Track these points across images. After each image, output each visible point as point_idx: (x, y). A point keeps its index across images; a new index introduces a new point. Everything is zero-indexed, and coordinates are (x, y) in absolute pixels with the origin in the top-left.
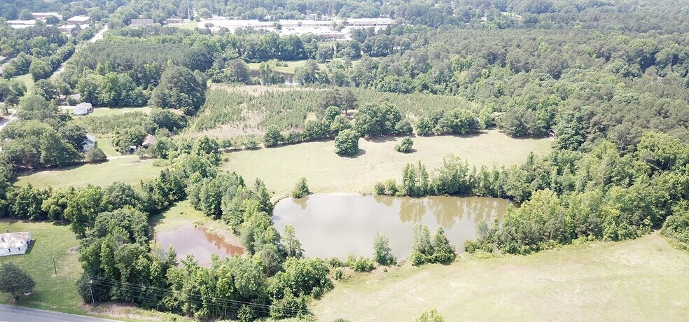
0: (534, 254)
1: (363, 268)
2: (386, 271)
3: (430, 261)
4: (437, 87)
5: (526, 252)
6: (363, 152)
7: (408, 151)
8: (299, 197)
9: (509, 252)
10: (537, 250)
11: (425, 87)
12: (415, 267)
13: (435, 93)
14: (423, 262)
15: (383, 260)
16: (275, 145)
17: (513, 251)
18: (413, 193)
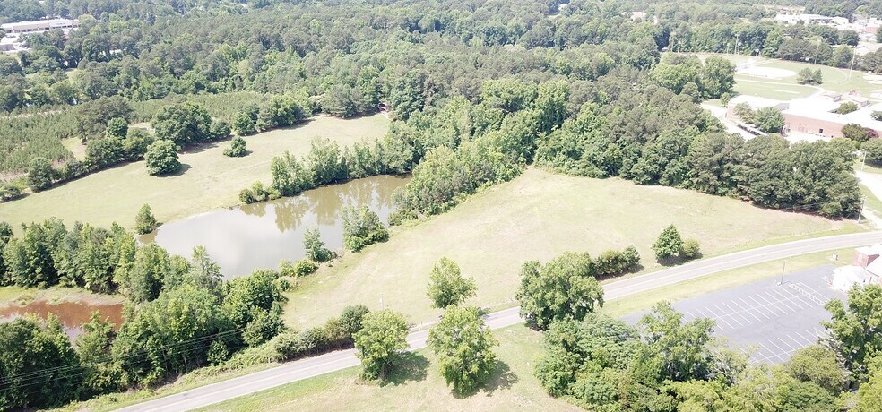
0: (453, 210)
1: (306, 271)
2: (330, 266)
3: (368, 243)
4: (213, 84)
5: (447, 209)
6: (187, 167)
7: (243, 153)
8: (148, 232)
9: (431, 213)
10: (454, 205)
11: (199, 87)
12: (357, 253)
13: (214, 92)
14: (362, 246)
15: (321, 257)
16: (49, 186)
17: (436, 211)
18: (289, 192)
